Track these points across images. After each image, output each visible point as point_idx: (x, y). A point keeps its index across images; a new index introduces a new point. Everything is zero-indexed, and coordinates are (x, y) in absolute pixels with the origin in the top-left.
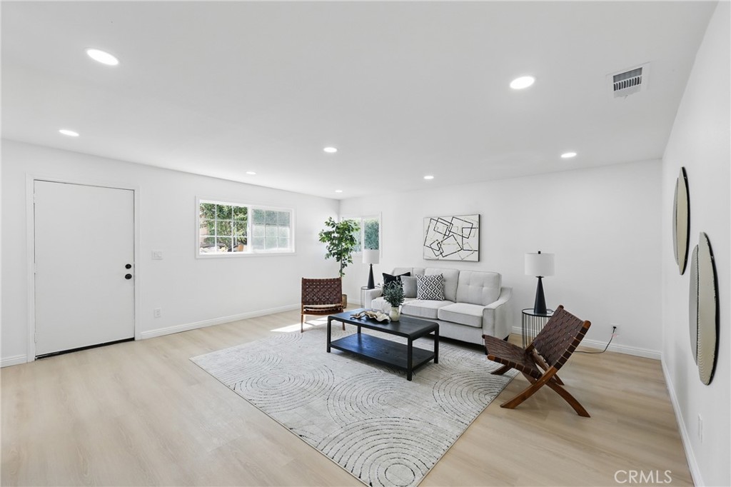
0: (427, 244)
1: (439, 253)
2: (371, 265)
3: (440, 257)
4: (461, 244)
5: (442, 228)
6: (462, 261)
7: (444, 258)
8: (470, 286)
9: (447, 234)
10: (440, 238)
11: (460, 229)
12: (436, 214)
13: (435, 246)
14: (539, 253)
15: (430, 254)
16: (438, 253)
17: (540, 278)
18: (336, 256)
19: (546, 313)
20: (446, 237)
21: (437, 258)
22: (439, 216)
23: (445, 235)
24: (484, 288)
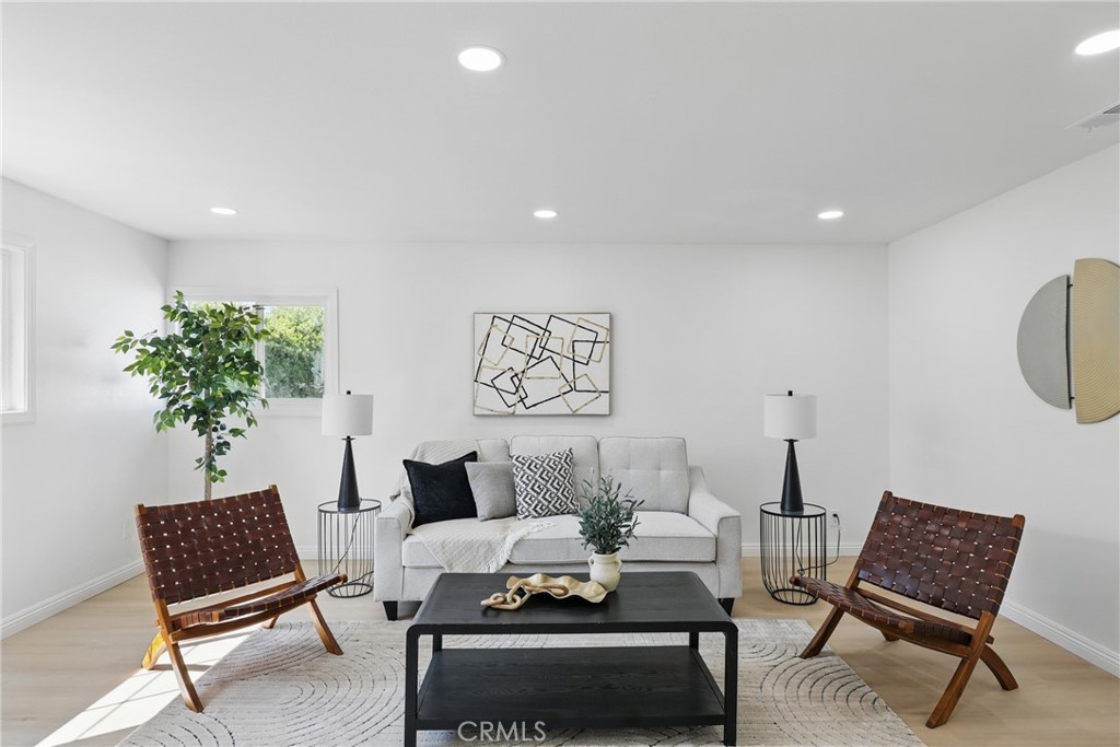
0: (486, 376)
1: (514, 399)
2: (349, 440)
3: (520, 409)
4: (570, 378)
5: (522, 339)
6: (574, 415)
7: (533, 411)
8: (631, 472)
9: (536, 354)
10: (519, 363)
11: (568, 342)
12: (507, 306)
13: (505, 383)
14: (790, 393)
15: (490, 400)
16: (512, 399)
17: (791, 442)
18: (193, 418)
19: (802, 509)
20: (533, 361)
21: (511, 410)
22: (515, 311)
23: (531, 356)
24: (663, 473)
